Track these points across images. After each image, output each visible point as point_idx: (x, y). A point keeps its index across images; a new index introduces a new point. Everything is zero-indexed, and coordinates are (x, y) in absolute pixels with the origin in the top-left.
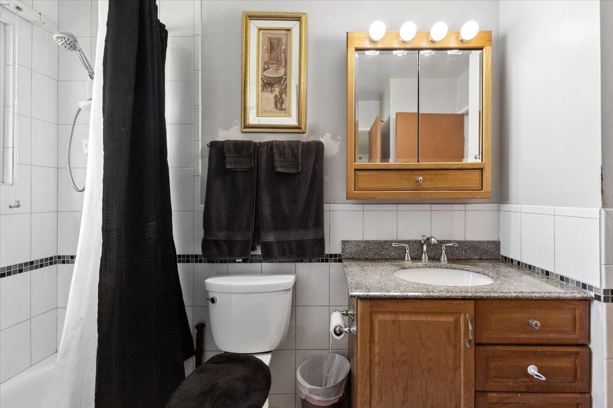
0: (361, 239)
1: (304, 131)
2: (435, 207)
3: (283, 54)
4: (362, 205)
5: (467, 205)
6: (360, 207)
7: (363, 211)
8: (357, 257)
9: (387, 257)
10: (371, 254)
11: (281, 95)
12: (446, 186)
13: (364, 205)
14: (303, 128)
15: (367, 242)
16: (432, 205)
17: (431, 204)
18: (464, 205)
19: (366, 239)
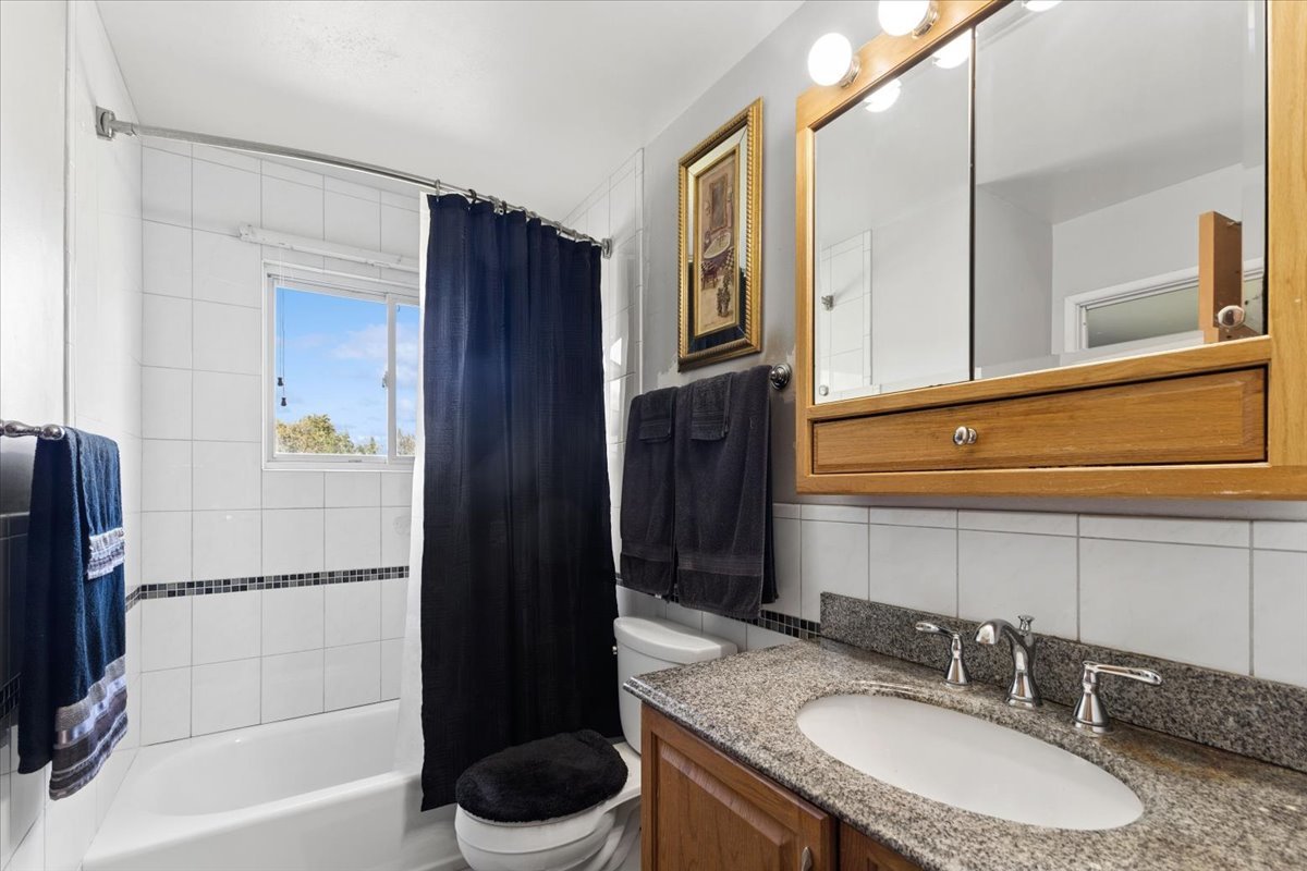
0: (864, 597)
1: (759, 349)
2: (1090, 525)
3: (728, 205)
4: (866, 510)
5: (1257, 525)
6: (859, 514)
7: (869, 524)
8: (850, 639)
9: (925, 659)
10: (882, 642)
11: (726, 285)
12: (1071, 449)
13: (872, 510)
14: (754, 342)
15: (873, 606)
16: (1083, 519)
17: (1079, 514)
18: (1246, 525)
19: (875, 598)
